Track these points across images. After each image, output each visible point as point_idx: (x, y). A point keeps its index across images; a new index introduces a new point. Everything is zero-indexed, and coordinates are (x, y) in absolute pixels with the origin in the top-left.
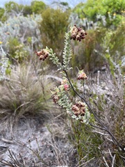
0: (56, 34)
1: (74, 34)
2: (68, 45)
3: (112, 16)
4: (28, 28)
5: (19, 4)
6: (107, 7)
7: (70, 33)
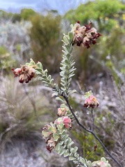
0: (47, 41)
1: (79, 35)
2: (68, 56)
3: (104, 21)
4: (17, 35)
5: (8, 12)
6: (98, 12)
7: (71, 35)
